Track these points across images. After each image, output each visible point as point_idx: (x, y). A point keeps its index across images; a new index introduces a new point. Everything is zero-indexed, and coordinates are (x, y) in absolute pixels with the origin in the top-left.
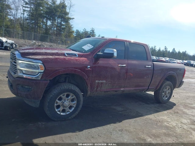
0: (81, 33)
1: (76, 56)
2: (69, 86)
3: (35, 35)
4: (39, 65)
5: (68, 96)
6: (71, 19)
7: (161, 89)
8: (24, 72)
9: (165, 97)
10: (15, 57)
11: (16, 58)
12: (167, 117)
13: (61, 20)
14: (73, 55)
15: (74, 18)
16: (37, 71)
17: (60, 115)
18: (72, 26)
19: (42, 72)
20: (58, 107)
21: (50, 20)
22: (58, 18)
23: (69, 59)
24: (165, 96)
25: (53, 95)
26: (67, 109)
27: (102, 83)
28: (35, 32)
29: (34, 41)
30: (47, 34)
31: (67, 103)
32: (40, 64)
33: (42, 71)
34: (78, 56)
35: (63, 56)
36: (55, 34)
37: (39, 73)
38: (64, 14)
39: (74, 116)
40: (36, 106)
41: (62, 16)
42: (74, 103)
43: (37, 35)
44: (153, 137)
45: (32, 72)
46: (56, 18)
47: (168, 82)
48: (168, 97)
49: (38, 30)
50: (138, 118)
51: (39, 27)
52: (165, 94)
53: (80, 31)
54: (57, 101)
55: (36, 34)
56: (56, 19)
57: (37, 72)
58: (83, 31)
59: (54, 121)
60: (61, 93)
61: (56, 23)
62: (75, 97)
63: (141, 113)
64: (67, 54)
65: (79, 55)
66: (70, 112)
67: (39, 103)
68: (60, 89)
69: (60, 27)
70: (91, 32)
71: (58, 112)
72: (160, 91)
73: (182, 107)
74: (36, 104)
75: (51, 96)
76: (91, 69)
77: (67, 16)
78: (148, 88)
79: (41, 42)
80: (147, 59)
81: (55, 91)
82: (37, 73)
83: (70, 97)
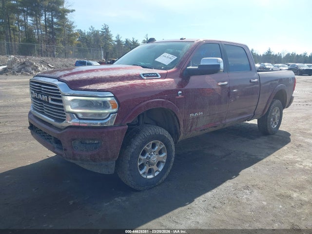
0: (86, 34)
1: (158, 76)
2: (155, 130)
3: (8, 45)
4: (110, 101)
5: (154, 146)
6: (68, 11)
7: (270, 113)
8: (80, 116)
9: (274, 124)
10: (58, 90)
11: (60, 93)
12: (294, 155)
13: (52, 15)
14: (154, 76)
15: (74, 10)
16: (106, 111)
17: (146, 179)
18: (74, 25)
19: (115, 113)
20: (142, 166)
21: (31, 15)
22: (45, 12)
23: (150, 83)
24: (274, 122)
25: (135, 148)
26: (155, 167)
27: (198, 117)
28: (7, 40)
29: (12, 56)
30: (31, 42)
31: (154, 158)
32: (109, 99)
33: (115, 110)
34: (160, 77)
35: (139, 79)
36: (45, 41)
37: (111, 115)
38: (55, 3)
39: (165, 177)
40: (109, 172)
41: (53, 7)
42: (162, 156)
43: (11, 44)
44: (297, 190)
45: (95, 114)
46: (42, 11)
47: (277, 101)
48: (277, 123)
49: (12, 36)
50: (257, 164)
51: (14, 30)
52: (274, 120)
53: (84, 32)
54: (140, 157)
55: (10, 42)
56: (42, 14)
57: (107, 113)
58: (89, 31)
59: (140, 191)
60: (145, 143)
61: (43, 22)
62: (164, 146)
63: (254, 154)
64: (143, 74)
65: (161, 74)
66: (159, 171)
67: (113, 166)
68: (143, 137)
69: (51, 27)
70: (104, 32)
71: (143, 176)
72: (268, 117)
73: (299, 136)
74: (108, 169)
75: (133, 150)
76: (183, 97)
77: (61, 7)
78: (254, 114)
79: (24, 57)
80: (251, 69)
81: (137, 142)
82: (108, 115)
83: (157, 147)
